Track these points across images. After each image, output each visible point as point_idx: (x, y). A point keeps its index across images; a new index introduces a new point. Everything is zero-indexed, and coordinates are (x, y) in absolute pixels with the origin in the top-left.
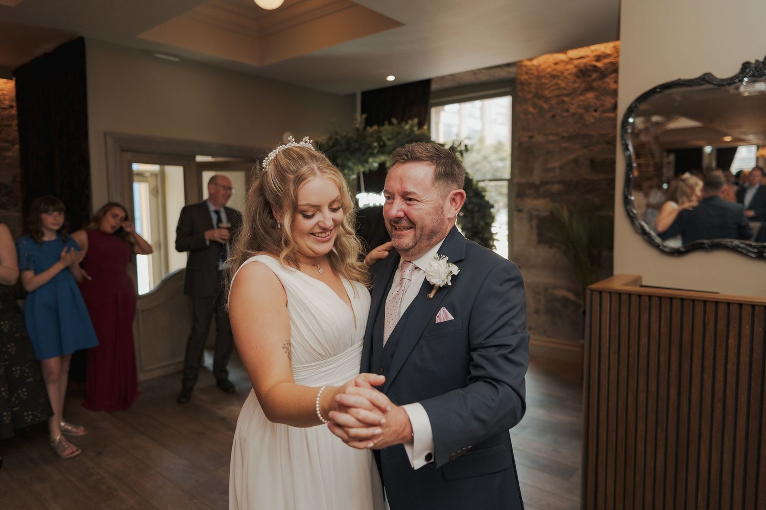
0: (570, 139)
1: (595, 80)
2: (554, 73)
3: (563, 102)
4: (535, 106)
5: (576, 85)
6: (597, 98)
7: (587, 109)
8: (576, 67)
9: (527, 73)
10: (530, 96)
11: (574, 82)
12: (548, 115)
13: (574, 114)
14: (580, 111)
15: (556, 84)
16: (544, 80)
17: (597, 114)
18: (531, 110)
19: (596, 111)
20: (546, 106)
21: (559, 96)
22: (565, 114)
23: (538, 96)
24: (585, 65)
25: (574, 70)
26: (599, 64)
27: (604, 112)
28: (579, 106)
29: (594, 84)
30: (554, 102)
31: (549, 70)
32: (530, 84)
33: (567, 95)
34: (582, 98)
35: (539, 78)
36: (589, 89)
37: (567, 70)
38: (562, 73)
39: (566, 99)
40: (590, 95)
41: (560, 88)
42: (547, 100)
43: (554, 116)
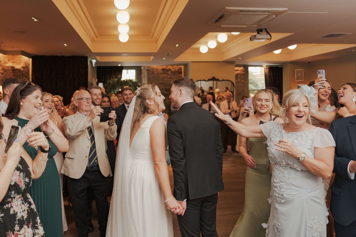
0: (161, 84)
1: (166, 71)
2: (157, 69)
3: (159, 75)
4: (152, 75)
5: (162, 72)
6: (166, 75)
7: (164, 78)
8: (162, 68)
9: (150, 68)
10: (151, 73)
11: (161, 71)
12: (156, 78)
13: (161, 78)
14: (163, 78)
15: (157, 71)
16: (154, 70)
17: (167, 79)
18: (151, 76)
19: (166, 78)
20: (155, 76)
21: (158, 74)
22: (160, 78)
23: (153, 73)
24: (164, 68)
25: (161, 69)
26: (167, 68)
27: (168, 79)
28: (163, 77)
29: (166, 72)
30: (157, 75)
31: (155, 68)
32: (150, 70)
33: (160, 74)
34: (163, 75)
35: (153, 69)
36: (165, 73)
37: (160, 68)
38: (159, 69)
39: (160, 75)
40: (165, 75)
41: (158, 72)
42: (155, 74)
43: (157, 78)
